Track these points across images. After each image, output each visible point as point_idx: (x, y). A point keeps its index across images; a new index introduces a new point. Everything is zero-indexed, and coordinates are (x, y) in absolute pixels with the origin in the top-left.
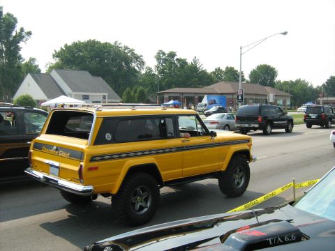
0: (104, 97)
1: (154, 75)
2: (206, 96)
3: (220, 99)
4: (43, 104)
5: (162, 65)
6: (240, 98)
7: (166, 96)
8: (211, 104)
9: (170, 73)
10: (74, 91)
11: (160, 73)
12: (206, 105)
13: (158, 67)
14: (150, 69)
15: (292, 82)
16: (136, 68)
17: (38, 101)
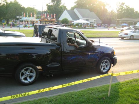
0: (95, 21)
2: (138, 23)
4: (72, 22)
7: (120, 22)
10: (83, 18)
11: (117, 11)
17: (70, 21)
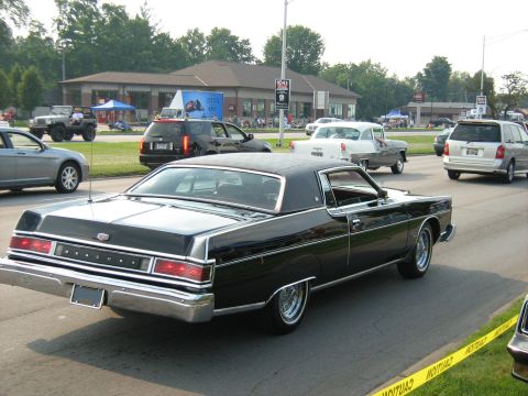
1: (48, 39)
2: (179, 93)
3: (209, 100)
5: (70, 19)
6: (282, 97)
7: (86, 90)
8: (191, 110)
9: (87, 37)
11: (64, 35)
12: (179, 113)
13: (60, 22)
14: (40, 26)
15: (354, 66)
16: (9, 23)
